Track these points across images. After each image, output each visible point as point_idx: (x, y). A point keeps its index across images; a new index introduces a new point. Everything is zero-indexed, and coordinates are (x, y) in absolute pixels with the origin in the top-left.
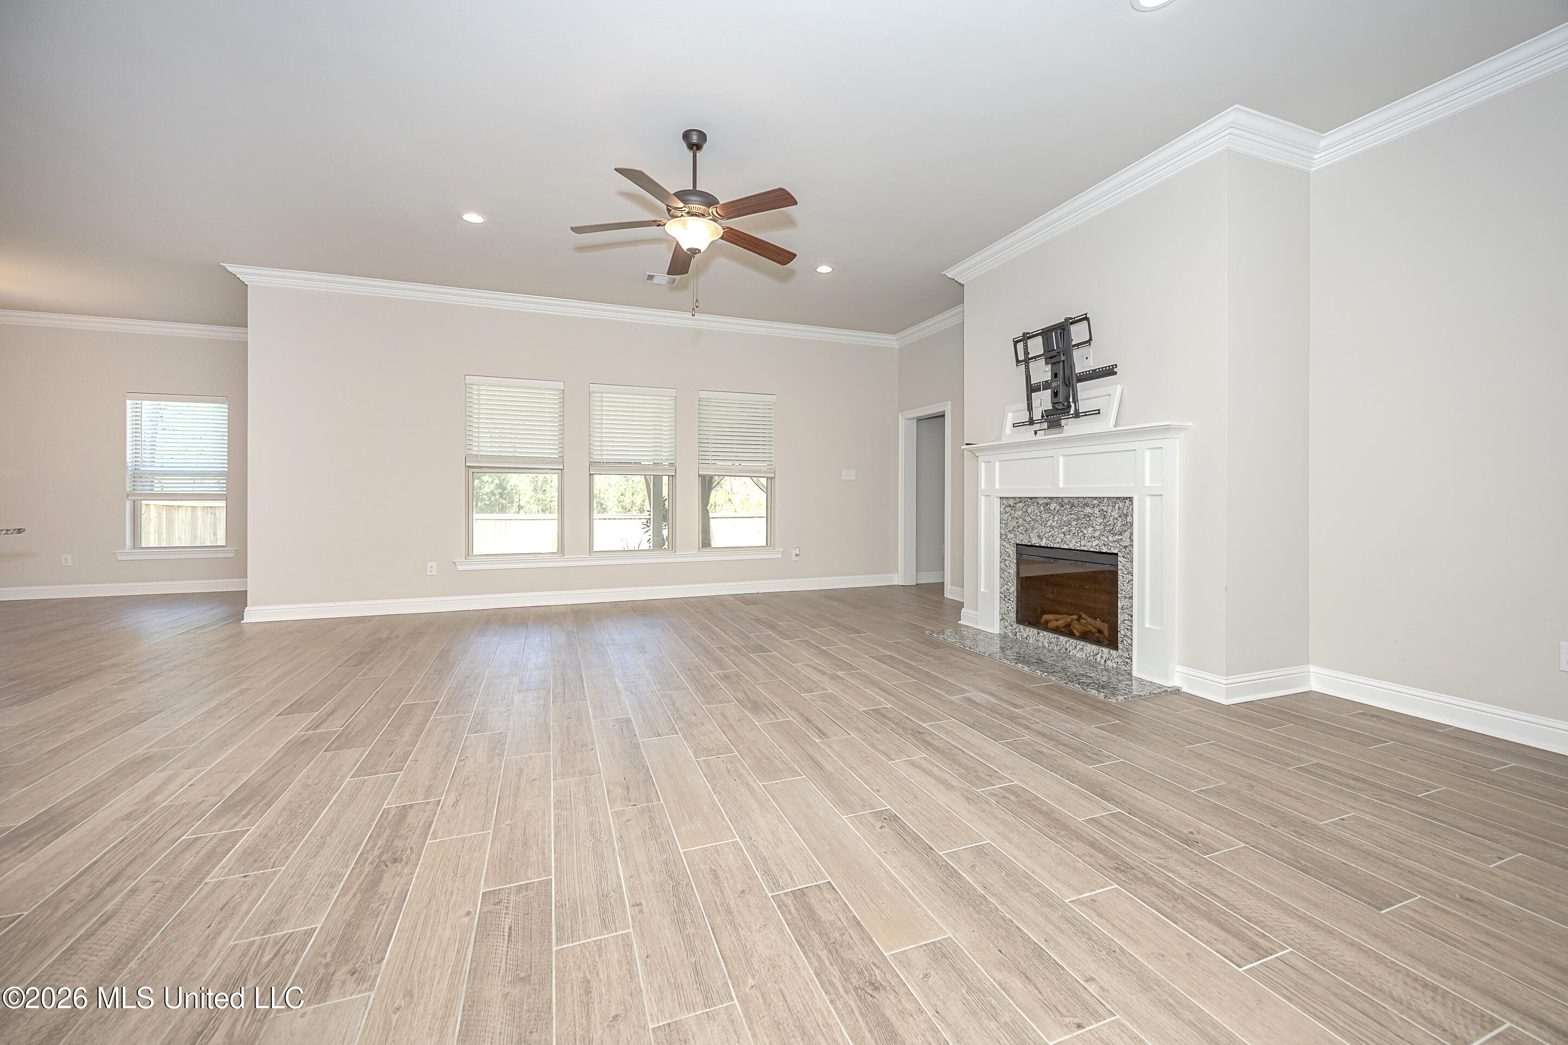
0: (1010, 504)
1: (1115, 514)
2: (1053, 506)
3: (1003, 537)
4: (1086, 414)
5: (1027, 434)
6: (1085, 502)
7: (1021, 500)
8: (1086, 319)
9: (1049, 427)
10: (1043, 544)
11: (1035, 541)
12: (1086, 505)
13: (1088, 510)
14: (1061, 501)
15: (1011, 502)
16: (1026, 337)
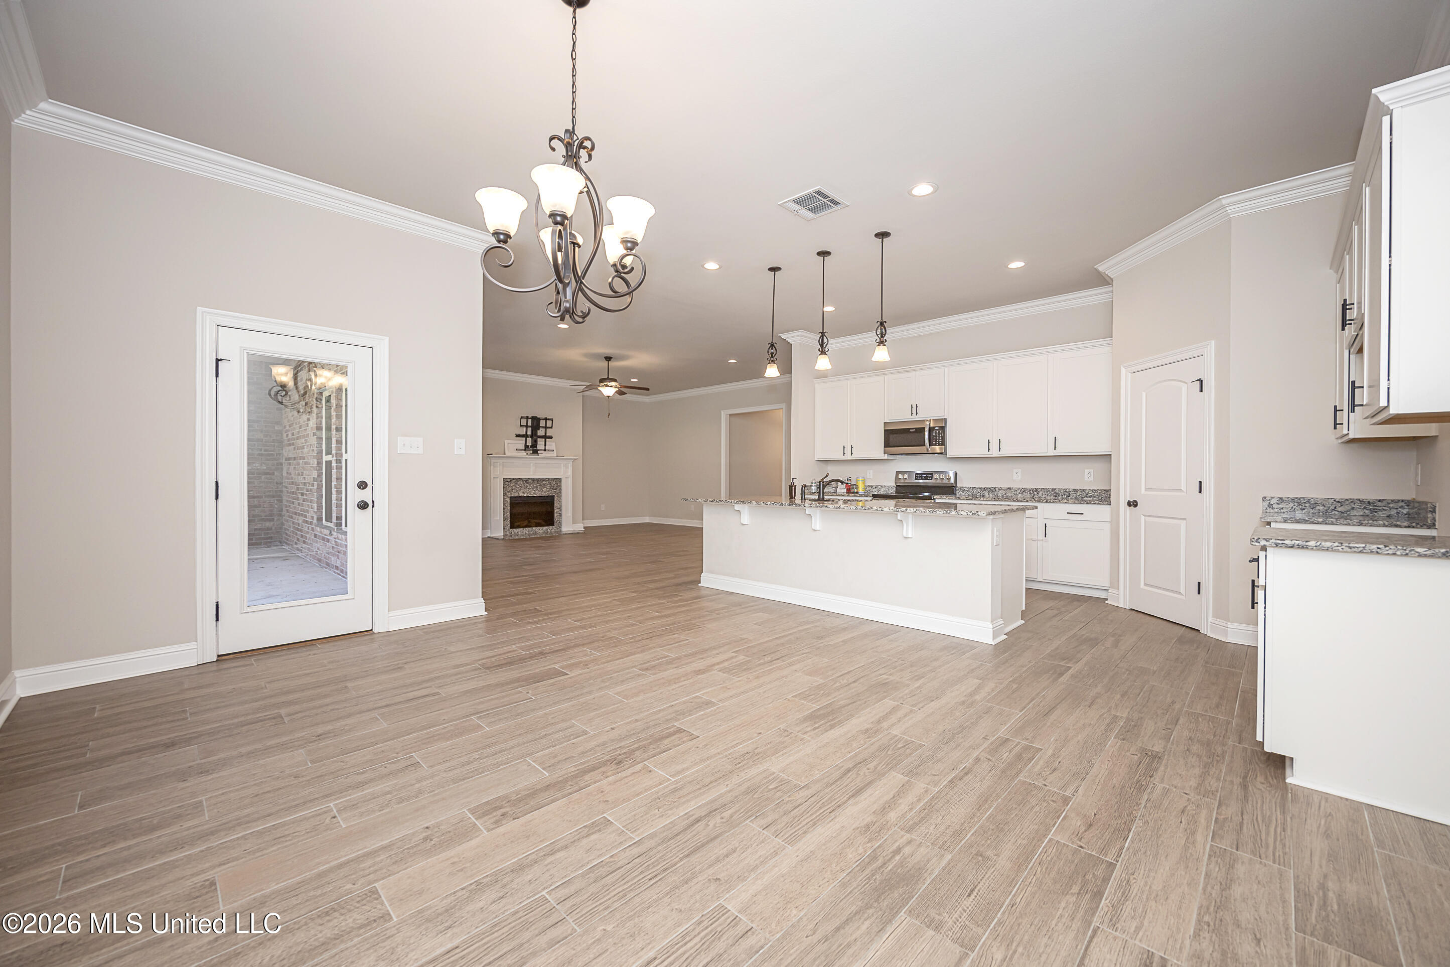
0: (506, 481)
1: (554, 483)
2: (530, 481)
3: (505, 495)
4: (549, 450)
5: (523, 454)
6: (543, 480)
7: (514, 479)
8: (552, 420)
9: (533, 453)
10: (525, 495)
11: (521, 494)
12: (544, 480)
13: (544, 482)
14: (533, 480)
15: (508, 480)
16: (527, 418)
